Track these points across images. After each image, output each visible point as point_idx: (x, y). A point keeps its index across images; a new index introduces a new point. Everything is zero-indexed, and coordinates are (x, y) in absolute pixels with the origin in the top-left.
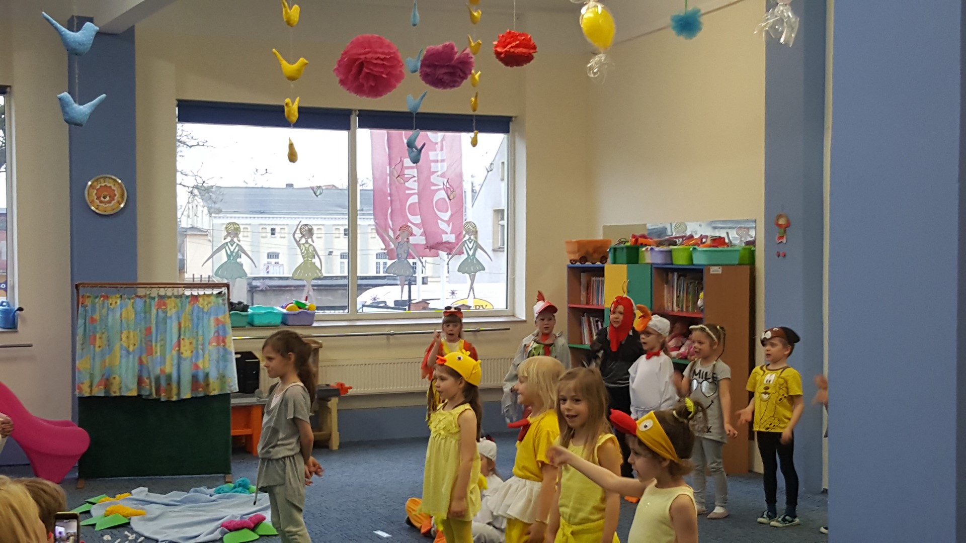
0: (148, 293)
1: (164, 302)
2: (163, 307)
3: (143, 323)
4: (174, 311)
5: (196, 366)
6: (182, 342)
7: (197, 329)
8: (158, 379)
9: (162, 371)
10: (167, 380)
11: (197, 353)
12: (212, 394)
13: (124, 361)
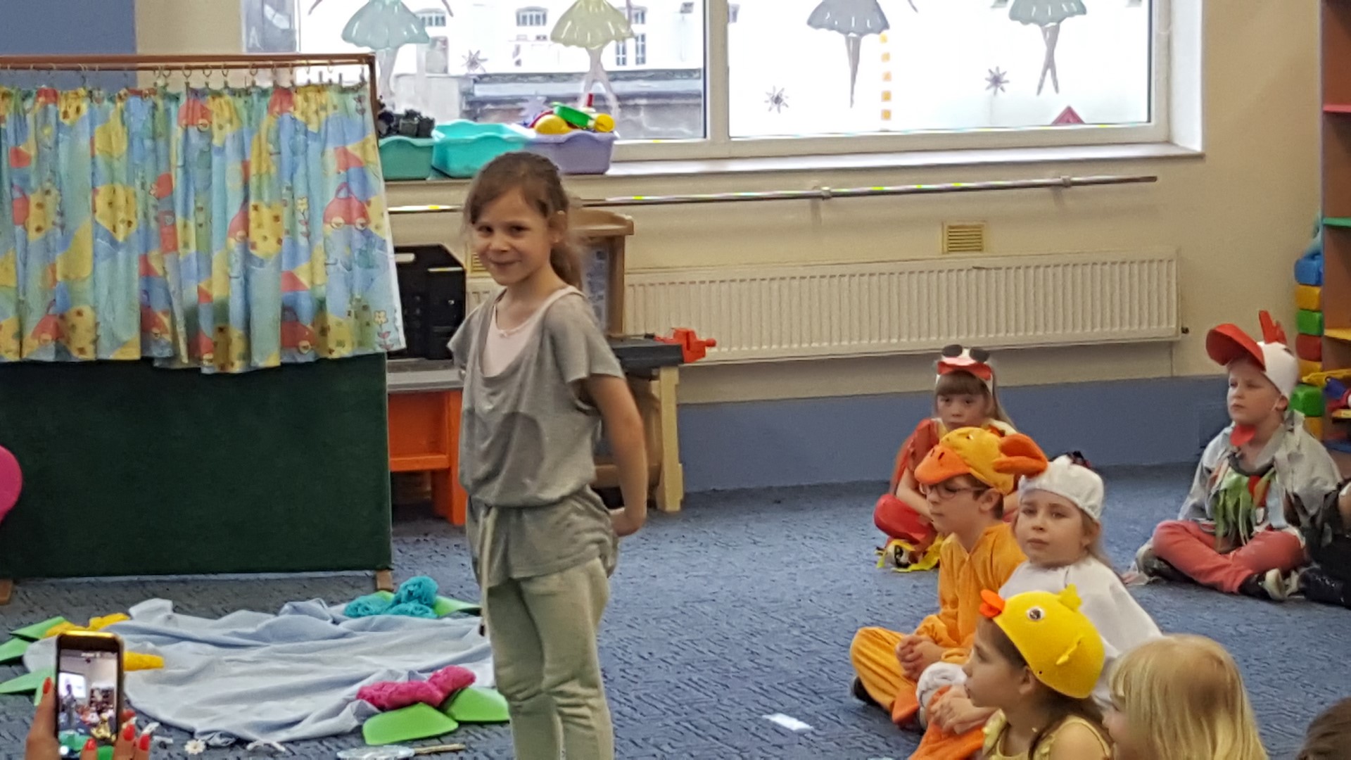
0: (161, 83)
1: (203, 108)
2: (201, 121)
3: (149, 166)
4: (229, 130)
5: (293, 281)
6: (252, 214)
7: (292, 179)
8: (192, 318)
9: (204, 295)
10: (215, 319)
11: (294, 243)
12: (335, 355)
13: (103, 266)
